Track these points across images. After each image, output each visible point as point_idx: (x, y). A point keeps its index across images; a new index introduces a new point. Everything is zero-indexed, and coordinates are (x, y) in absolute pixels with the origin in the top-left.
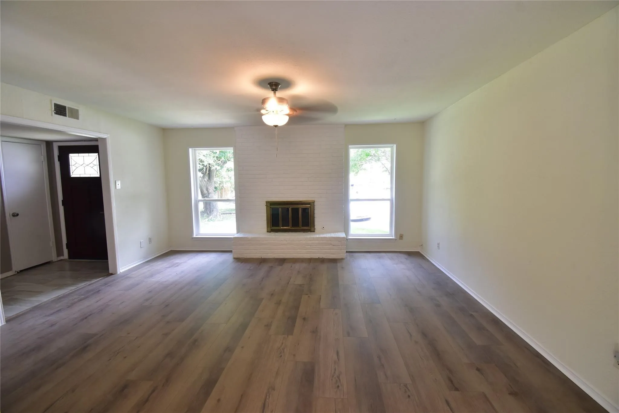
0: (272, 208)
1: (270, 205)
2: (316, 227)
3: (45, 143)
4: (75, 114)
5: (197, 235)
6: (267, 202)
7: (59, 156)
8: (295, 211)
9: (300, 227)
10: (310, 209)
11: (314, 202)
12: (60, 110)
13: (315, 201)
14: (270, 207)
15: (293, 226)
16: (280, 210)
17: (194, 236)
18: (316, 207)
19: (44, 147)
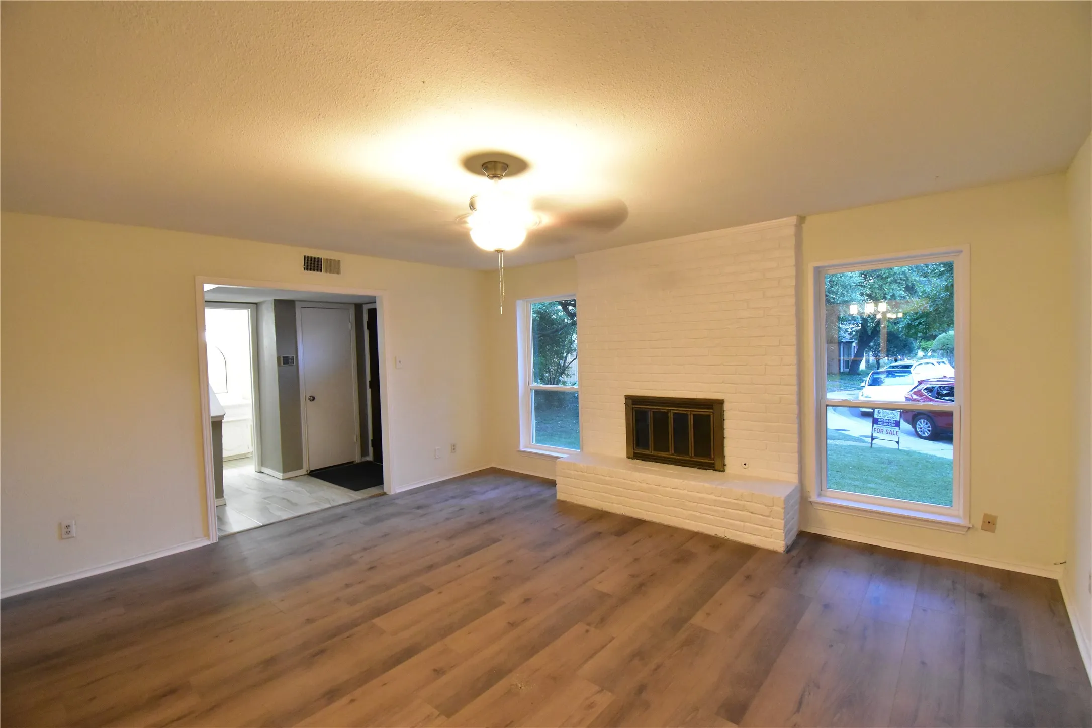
0: (636, 411)
1: (633, 404)
2: (728, 460)
3: (354, 306)
4: (334, 267)
5: (527, 447)
6: (628, 398)
7: (367, 322)
8: (681, 419)
9: (691, 457)
10: (712, 416)
11: (721, 402)
12: (313, 264)
13: (725, 401)
14: (633, 407)
15: (676, 451)
16: (650, 415)
17: (522, 449)
18: (727, 415)
19: (352, 311)
